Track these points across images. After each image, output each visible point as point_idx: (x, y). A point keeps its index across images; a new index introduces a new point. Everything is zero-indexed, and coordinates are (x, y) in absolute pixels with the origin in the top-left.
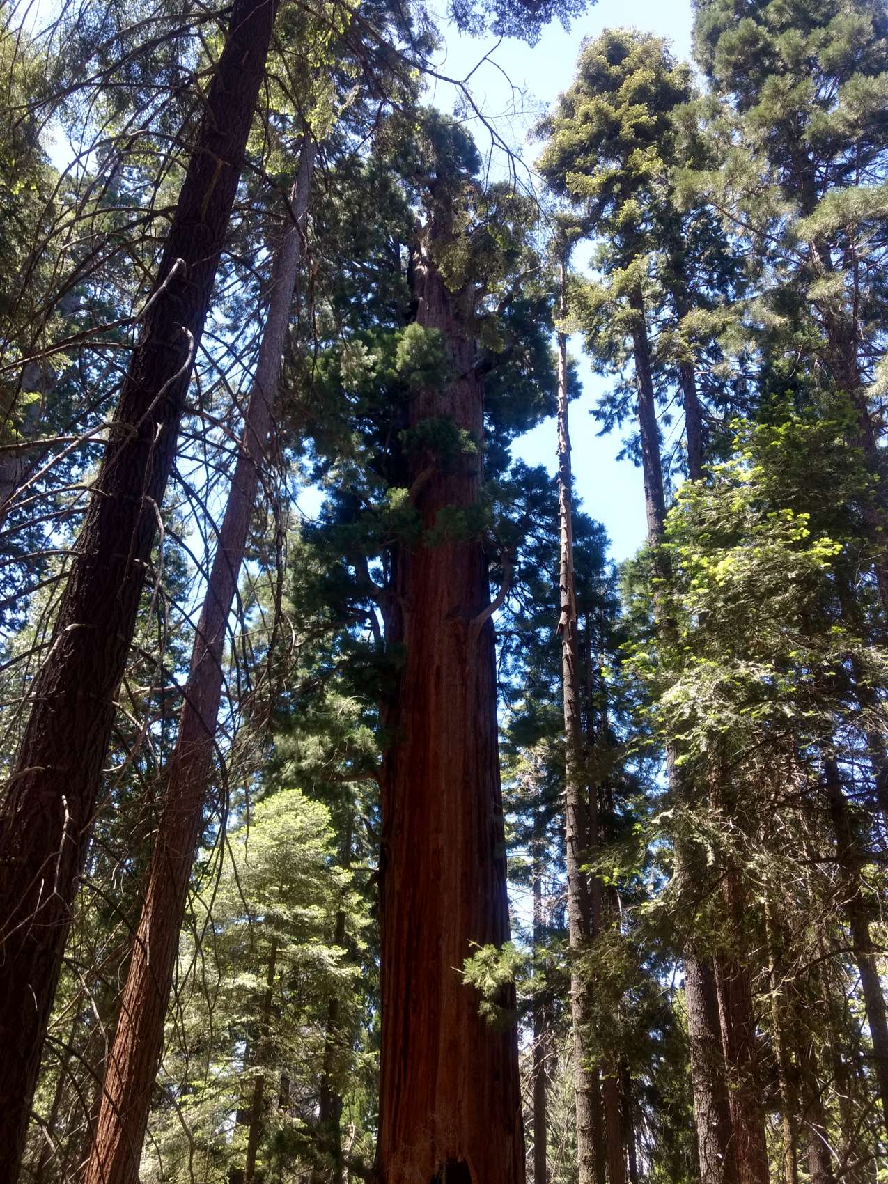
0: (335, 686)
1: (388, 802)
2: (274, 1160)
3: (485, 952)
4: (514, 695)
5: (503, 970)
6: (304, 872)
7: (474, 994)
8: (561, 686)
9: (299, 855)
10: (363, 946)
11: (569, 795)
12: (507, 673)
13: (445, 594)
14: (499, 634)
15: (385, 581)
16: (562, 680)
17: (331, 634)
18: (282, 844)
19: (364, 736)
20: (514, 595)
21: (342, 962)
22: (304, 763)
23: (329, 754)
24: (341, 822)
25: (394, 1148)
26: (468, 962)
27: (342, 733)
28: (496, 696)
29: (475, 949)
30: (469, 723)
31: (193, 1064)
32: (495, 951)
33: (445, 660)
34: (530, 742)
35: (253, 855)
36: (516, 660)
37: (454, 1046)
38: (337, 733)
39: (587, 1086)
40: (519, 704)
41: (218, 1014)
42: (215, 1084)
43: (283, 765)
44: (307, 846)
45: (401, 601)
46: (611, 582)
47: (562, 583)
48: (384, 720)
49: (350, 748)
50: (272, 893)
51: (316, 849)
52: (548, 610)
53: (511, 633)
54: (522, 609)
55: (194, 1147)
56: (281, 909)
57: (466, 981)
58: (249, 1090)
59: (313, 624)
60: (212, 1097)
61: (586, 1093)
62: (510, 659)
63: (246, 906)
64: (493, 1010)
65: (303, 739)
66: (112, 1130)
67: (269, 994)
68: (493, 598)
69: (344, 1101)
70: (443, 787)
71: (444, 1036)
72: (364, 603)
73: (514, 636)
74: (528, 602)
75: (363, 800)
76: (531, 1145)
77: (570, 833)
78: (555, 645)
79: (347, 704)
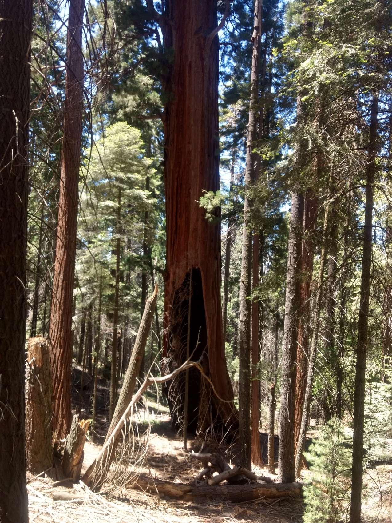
0: (140, 71)
1: (166, 129)
2: (127, 267)
3: (209, 194)
4: (228, 78)
5: (216, 202)
6: (130, 159)
7: (204, 210)
8: (251, 74)
9: (128, 151)
10: (158, 192)
11: (250, 125)
12: (224, 66)
13: (194, 19)
14: (221, 44)
15: (162, 11)
16: (251, 69)
17: (136, 42)
18: (119, 147)
19: (155, 97)
20: (230, 21)
21: (149, 197)
22: (127, 110)
23: (138, 105)
24: (146, 138)
25: (172, 264)
26: (201, 198)
27: (144, 95)
28: (218, 79)
29: (205, 193)
30: (205, 92)
31: (91, 234)
32: (213, 194)
33: (194, 58)
34: (234, 102)
35: (107, 151)
36: (229, 59)
37: (195, 230)
38: (142, 95)
39: (247, 243)
40: (229, 83)
41: (99, 215)
42: (100, 241)
43: (117, 111)
44: (131, 148)
45: (171, 23)
46: (281, 13)
47: (255, 12)
48: (164, 90)
49: (148, 102)
50: (117, 168)
51: (135, 148)
52: (247, 30)
53: (228, 43)
54: (234, 30)
55: (96, 262)
56: (121, 175)
57: (200, 206)
58: (115, 243)
59: (126, 35)
60: (100, 245)
61: (247, 246)
62: (226, 58)
63: (106, 173)
64: (212, 216)
65: (126, 97)
66: (62, 254)
67: (119, 209)
68: (219, 22)
69: (153, 250)
70: (192, 123)
71: (191, 226)
72: (152, 24)
73: (229, 46)
74: (238, 26)
75: (156, 129)
76: (224, 265)
77: (249, 144)
78: (249, 50)
79: (145, 80)
